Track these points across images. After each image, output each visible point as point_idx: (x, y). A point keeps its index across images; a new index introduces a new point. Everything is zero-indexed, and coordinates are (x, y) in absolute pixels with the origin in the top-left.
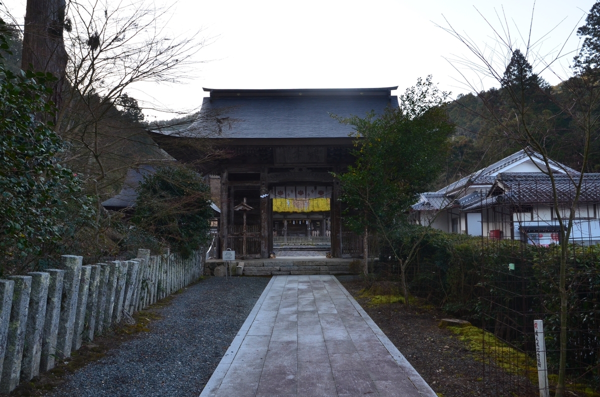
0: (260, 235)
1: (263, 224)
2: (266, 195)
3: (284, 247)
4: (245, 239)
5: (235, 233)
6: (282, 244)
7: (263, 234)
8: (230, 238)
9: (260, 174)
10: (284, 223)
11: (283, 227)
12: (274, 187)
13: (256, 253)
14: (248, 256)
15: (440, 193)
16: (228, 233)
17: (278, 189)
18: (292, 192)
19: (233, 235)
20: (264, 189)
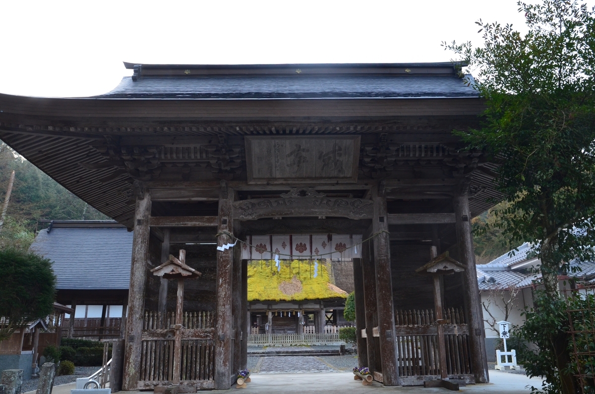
0: (215, 333)
1: (221, 309)
2: (229, 245)
3: (268, 350)
4: (178, 344)
5: (159, 331)
6: (265, 345)
7: (220, 333)
8: (147, 341)
9: (217, 203)
10: (267, 316)
11: (267, 322)
12: (248, 238)
13: (205, 376)
14: (186, 383)
15: (495, 265)
16: (144, 330)
17: (257, 240)
18: (284, 245)
19: (153, 334)
20: (224, 232)
